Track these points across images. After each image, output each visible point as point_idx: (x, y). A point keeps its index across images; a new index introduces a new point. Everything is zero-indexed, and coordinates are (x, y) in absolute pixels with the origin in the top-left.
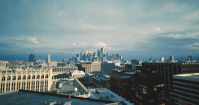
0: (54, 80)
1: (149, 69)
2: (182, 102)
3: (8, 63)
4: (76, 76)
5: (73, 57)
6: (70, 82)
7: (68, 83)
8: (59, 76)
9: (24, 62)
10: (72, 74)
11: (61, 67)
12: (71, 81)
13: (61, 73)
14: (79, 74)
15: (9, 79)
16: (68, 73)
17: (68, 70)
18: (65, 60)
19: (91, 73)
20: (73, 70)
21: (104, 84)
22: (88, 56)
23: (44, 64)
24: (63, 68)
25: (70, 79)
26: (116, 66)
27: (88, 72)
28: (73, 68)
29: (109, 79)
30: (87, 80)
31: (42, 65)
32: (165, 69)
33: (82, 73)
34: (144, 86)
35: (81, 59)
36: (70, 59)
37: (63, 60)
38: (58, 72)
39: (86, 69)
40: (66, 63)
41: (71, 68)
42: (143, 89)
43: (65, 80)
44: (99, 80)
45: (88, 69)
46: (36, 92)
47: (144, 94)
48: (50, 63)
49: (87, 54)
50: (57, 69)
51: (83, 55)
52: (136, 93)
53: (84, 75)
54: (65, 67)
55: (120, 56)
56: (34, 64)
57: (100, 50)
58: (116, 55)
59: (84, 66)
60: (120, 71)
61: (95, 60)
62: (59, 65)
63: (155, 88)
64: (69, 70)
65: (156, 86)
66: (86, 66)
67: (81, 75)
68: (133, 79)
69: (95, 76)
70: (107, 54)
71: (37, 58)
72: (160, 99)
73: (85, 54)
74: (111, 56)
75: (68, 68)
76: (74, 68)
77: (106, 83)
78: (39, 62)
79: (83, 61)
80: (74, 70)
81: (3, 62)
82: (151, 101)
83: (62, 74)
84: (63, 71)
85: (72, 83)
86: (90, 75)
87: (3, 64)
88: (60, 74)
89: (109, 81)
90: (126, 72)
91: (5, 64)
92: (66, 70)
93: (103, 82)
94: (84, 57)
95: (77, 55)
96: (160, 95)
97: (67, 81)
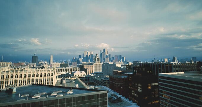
0: (58, 79)
1: (144, 69)
2: (166, 96)
3: (11, 64)
4: (78, 76)
5: (75, 58)
6: (72, 81)
7: (70, 81)
8: (62, 76)
9: (27, 63)
10: (75, 74)
11: (64, 68)
12: (73, 79)
13: (64, 73)
14: (81, 74)
15: (17, 77)
16: (71, 73)
17: (70, 71)
18: (67, 61)
19: (92, 73)
20: (75, 71)
21: (104, 84)
22: (91, 57)
23: (47, 65)
24: (66, 69)
25: (72, 78)
26: (117, 67)
27: (90, 73)
28: (75, 69)
29: (109, 79)
30: (88, 79)
31: (44, 66)
32: (159, 69)
33: (84, 73)
34: (139, 85)
35: (83, 61)
36: (73, 60)
37: (65, 62)
38: (61, 73)
39: (88, 70)
40: (68, 64)
41: (73, 69)
42: (139, 87)
43: (68, 79)
44: (100, 80)
45: (90, 70)
46: (43, 85)
47: (139, 92)
48: (53, 64)
49: (90, 56)
50: (60, 69)
51: (85, 56)
52: (133, 91)
53: (86, 75)
54: (68, 68)
55: (123, 58)
56: (37, 65)
57: (103, 51)
58: (119, 56)
59: (86, 67)
60: (120, 71)
61: (96, 62)
62: (61, 66)
63: (149, 86)
64: (72, 70)
65: (150, 85)
66: (88, 67)
67: (82, 75)
68: (130, 78)
69: (96, 76)
70: (110, 55)
71: (39, 60)
72: (154, 96)
73: (87, 55)
74: (114, 58)
75: (70, 69)
76: (77, 69)
77: (106, 82)
78: (42, 64)
79: (85, 62)
80: (77, 70)
81: (7, 63)
82: (145, 98)
83: (65, 75)
84: (66, 71)
85: (74, 82)
86: (91, 75)
87: (7, 65)
88: (63, 75)
89: (108, 81)
90: (126, 72)
91: (9, 65)
92: (68, 71)
93: (103, 82)
94: (86, 58)
95: (80, 57)
96: (154, 93)
97: (70, 80)
